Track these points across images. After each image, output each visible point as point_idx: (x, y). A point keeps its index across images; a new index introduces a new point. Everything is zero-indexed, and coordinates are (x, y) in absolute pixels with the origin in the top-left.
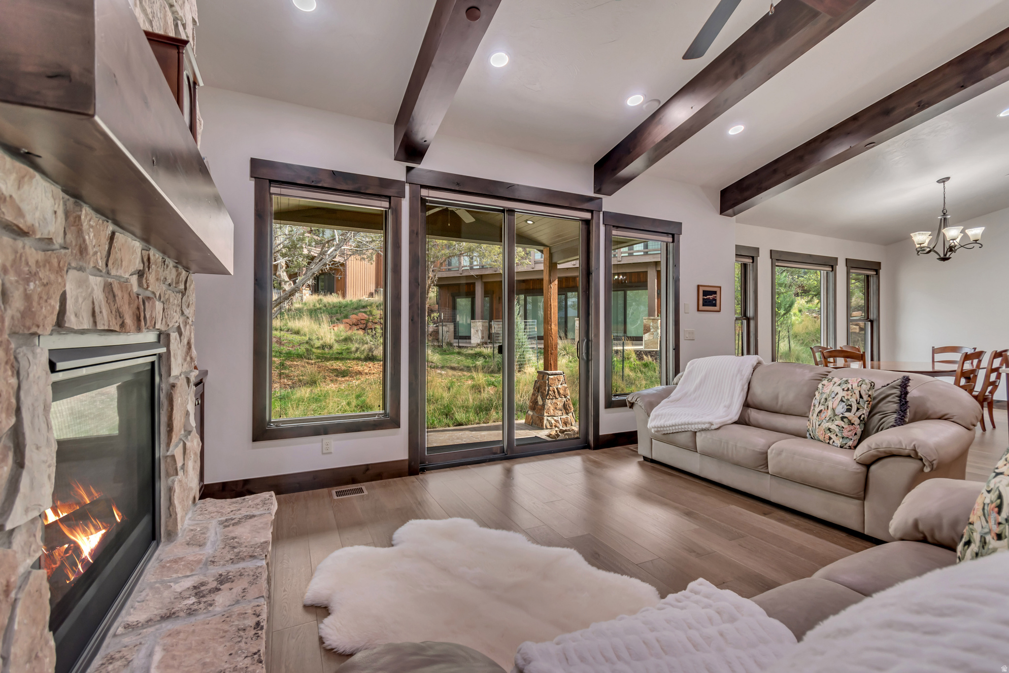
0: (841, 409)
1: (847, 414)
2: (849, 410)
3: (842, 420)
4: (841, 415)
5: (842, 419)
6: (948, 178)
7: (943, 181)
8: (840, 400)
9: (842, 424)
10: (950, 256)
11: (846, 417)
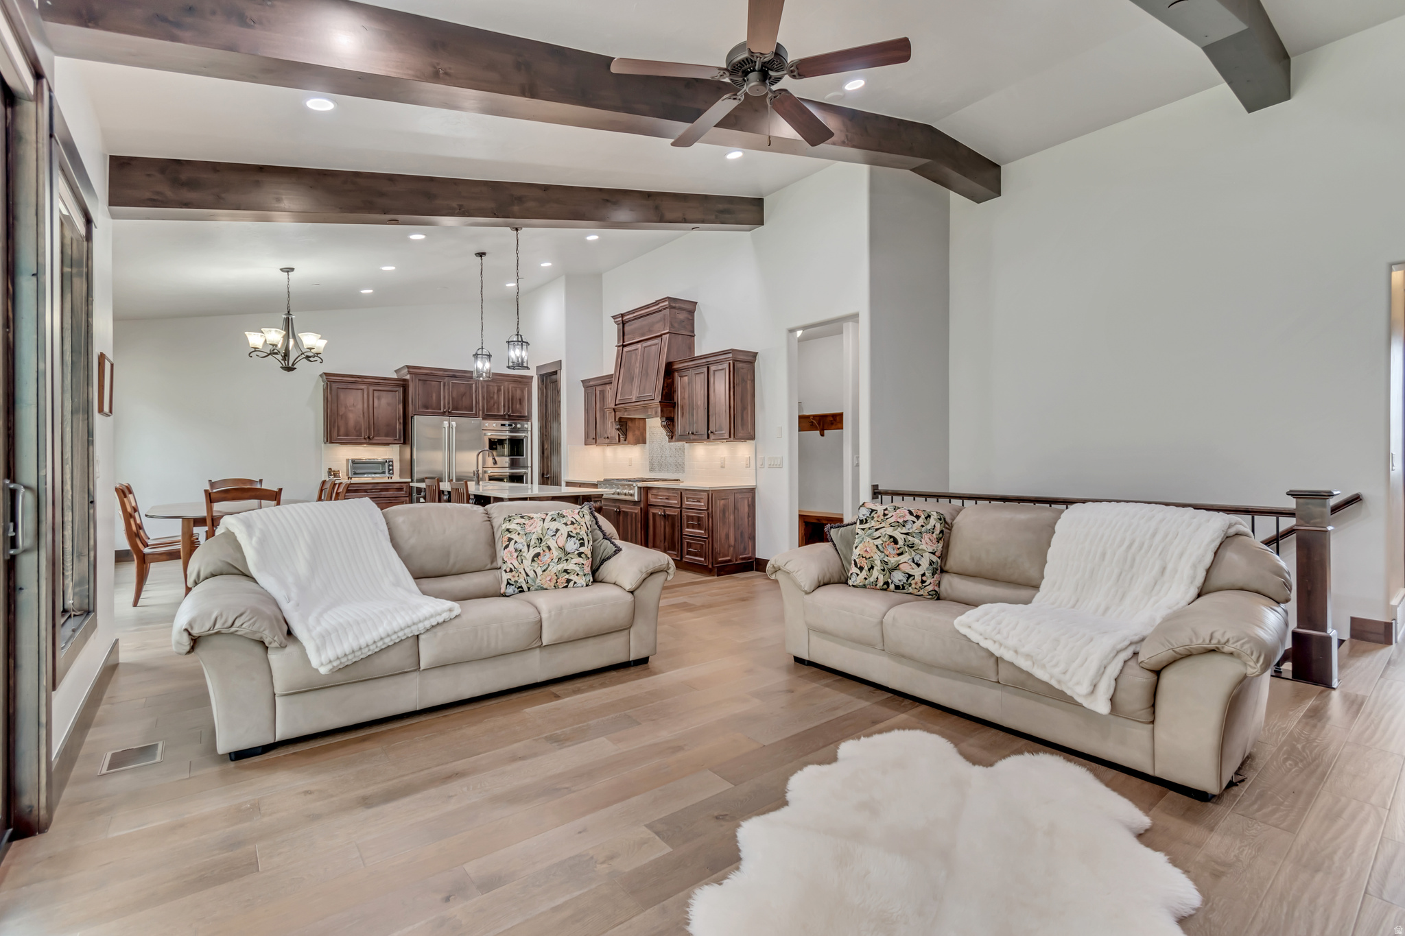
0: (572, 546)
1: (582, 549)
2: (582, 545)
3: (581, 557)
4: (577, 552)
5: (580, 555)
6: (292, 270)
7: (289, 270)
8: (566, 536)
9: (580, 560)
10: (295, 366)
11: (583, 553)
